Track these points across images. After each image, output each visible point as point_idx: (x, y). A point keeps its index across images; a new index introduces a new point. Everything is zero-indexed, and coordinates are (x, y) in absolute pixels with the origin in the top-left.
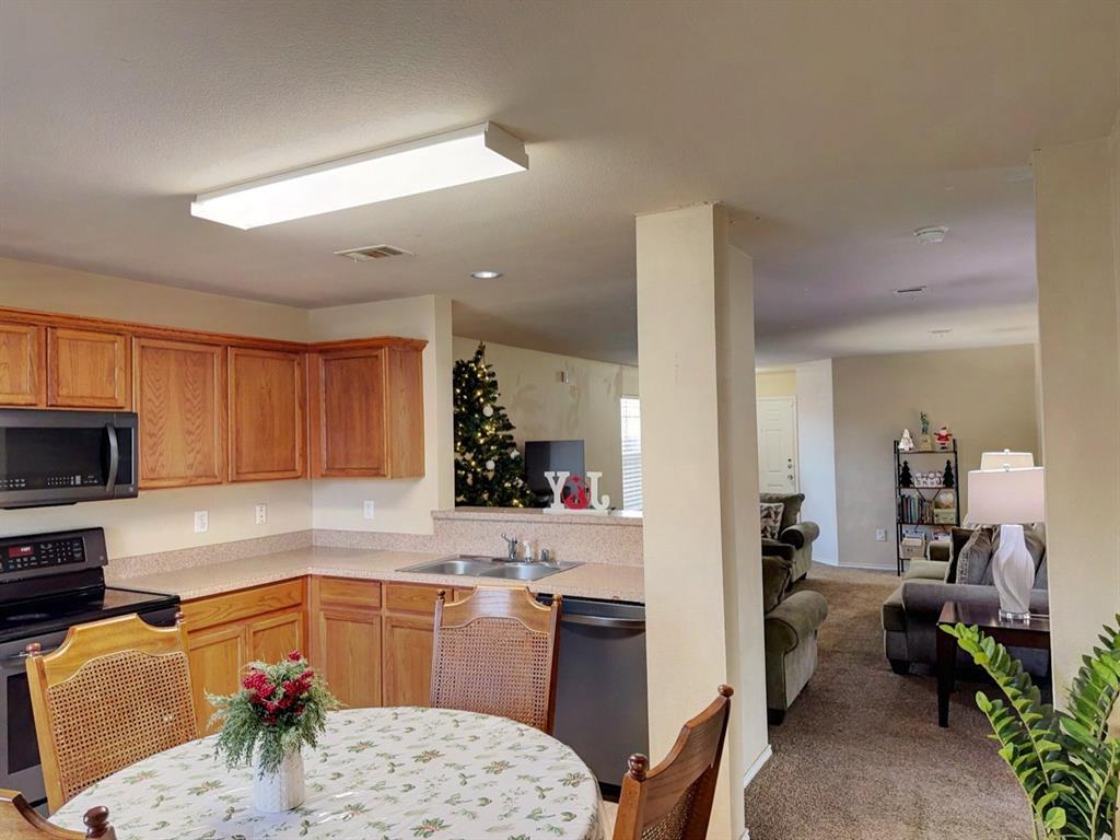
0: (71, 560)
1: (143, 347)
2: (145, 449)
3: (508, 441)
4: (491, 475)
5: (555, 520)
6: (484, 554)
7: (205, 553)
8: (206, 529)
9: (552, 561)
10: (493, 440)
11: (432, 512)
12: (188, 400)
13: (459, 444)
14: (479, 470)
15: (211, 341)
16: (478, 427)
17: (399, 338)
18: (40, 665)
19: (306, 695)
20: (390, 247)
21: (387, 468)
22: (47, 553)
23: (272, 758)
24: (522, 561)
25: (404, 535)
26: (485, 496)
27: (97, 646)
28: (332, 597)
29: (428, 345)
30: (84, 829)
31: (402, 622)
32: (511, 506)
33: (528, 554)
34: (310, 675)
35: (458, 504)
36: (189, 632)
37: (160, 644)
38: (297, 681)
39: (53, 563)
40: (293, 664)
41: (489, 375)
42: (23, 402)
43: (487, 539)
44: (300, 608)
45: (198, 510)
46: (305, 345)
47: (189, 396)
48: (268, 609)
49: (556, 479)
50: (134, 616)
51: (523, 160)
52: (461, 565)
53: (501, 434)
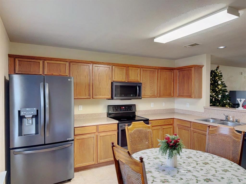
0: (130, 110)
1: (143, 70)
2: (143, 90)
3: (225, 90)
4: (220, 99)
5: (240, 111)
6: (218, 118)
7: (153, 111)
8: (153, 106)
9: (238, 122)
10: (221, 90)
11: (204, 107)
12: (151, 80)
13: (211, 91)
14: (216, 97)
15: (155, 68)
16: (216, 86)
17: (197, 65)
18: (128, 128)
19: (178, 143)
20: (197, 43)
21: (193, 96)
22: (127, 108)
23: (171, 155)
24: (230, 121)
25: (196, 112)
26: (218, 104)
27: (137, 126)
28: (179, 123)
29: (204, 66)
30: (139, 160)
31: (196, 132)
32: (225, 107)
33: (231, 119)
34: (179, 139)
35: (210, 106)
36: (152, 126)
37: (147, 128)
38: (176, 140)
39: (128, 110)
40: (175, 136)
41: (220, 73)
42: (123, 81)
43: (219, 115)
44: (172, 125)
45: (152, 102)
46: (175, 68)
47: (151, 79)
48: (166, 124)
49: (241, 101)
50: (142, 122)
51: (238, 15)
52: (211, 120)
53: (223, 88)
